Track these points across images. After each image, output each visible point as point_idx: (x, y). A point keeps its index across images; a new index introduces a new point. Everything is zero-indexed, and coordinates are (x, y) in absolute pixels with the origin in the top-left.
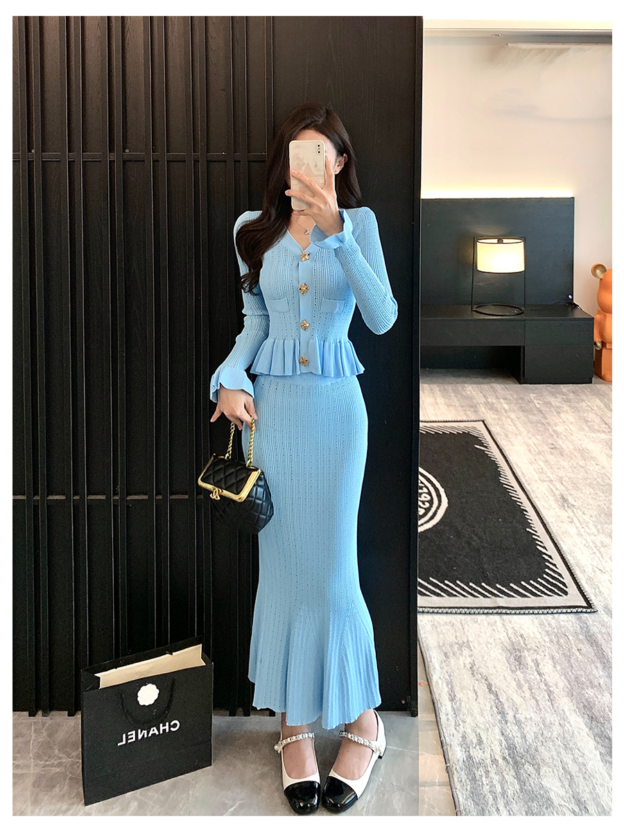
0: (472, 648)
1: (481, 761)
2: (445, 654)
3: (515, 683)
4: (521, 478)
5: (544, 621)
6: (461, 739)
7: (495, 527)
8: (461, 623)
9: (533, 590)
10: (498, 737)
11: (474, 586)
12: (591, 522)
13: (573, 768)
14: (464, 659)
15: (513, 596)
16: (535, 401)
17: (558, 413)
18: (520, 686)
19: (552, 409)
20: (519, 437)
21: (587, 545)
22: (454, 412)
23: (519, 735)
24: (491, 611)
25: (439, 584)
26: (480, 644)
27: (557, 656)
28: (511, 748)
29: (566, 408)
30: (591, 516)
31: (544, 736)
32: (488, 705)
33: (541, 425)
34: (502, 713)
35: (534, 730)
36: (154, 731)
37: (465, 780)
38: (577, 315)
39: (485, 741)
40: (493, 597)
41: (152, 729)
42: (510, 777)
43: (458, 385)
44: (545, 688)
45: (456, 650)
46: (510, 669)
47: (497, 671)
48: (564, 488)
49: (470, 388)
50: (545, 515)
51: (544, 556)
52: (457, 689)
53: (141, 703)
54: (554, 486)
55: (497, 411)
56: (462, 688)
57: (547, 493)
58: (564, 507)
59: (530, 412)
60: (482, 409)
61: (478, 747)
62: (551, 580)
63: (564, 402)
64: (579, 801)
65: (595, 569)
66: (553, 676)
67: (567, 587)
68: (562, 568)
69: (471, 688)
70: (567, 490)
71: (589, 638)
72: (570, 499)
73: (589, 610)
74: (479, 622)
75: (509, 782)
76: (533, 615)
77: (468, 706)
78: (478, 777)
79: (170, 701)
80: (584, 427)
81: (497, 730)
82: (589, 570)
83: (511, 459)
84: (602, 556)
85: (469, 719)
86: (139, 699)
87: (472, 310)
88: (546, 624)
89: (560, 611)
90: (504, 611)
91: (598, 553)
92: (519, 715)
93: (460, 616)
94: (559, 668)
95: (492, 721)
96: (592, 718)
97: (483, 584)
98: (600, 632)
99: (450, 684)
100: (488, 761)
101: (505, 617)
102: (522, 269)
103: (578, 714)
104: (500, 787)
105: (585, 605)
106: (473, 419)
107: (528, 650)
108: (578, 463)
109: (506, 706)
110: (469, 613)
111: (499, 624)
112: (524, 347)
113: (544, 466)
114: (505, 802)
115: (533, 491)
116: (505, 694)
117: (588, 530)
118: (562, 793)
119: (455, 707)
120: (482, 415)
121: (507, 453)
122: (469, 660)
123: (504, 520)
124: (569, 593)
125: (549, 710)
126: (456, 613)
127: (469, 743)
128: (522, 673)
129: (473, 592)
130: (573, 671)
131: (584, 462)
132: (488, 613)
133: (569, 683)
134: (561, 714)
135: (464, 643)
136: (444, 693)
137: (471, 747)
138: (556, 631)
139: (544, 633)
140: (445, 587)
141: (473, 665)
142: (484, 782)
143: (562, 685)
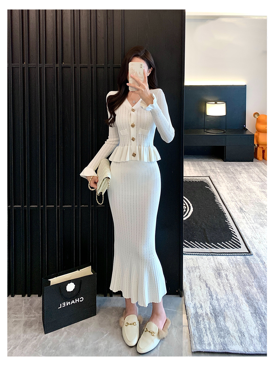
0: (200, 269)
1: (201, 314)
2: (189, 271)
3: (217, 283)
4: (224, 199)
5: (231, 258)
6: (193, 305)
7: (212, 219)
8: (196, 259)
9: (227, 246)
10: (209, 305)
11: (202, 244)
12: (252, 218)
13: (239, 319)
14: (197, 273)
15: (218, 248)
16: (231, 169)
17: (240, 174)
18: (219, 285)
19: (238, 172)
20: (224, 183)
21: (250, 227)
22: (197, 173)
23: (218, 305)
24: (209, 254)
25: (188, 242)
26: (203, 267)
27: (235, 273)
28: (214, 309)
29: (243, 171)
30: (252, 216)
31: (228, 305)
32: (206, 292)
33: (233, 178)
34: (211, 296)
35: (224, 303)
36: (73, 302)
37: (194, 323)
38: (247, 133)
39: (203, 307)
40: (210, 248)
41: (72, 301)
42: (213, 322)
43: (199, 162)
44: (230, 286)
45: (194, 269)
46: (216, 278)
47: (210, 278)
48: (241, 204)
49: (204, 163)
50: (233, 215)
51: (232, 232)
52: (193, 285)
53: (68, 291)
54: (237, 203)
55: (215, 172)
56: (195, 285)
57: (234, 206)
58: (241, 212)
59: (229, 173)
60: (209, 172)
61: (200, 308)
62: (234, 241)
63: (243, 169)
64: (241, 332)
65: (253, 237)
66: (233, 281)
67: (241, 245)
68: (239, 237)
69: (199, 285)
70: (243, 205)
71: (248, 266)
72: (244, 209)
73: (249, 254)
74: (204, 258)
75: (212, 324)
76: (226, 256)
77: (197, 292)
78: (199, 321)
79: (80, 290)
80: (251, 179)
81: (209, 303)
82: (250, 237)
83: (220, 192)
84: (256, 232)
85: (197, 298)
86: (67, 289)
87: (204, 131)
88: (231, 260)
89: (237, 254)
90: (214, 254)
91: (254, 231)
92: (218, 296)
93: (196, 256)
94: (236, 277)
95: (207, 299)
96: (248, 298)
97: (206, 243)
98: (254, 263)
99: (190, 283)
100: (204, 315)
101: (214, 257)
102: (225, 114)
103: (243, 296)
104: (208, 326)
105: (248, 252)
106: (205, 176)
107: (223, 270)
108: (247, 194)
109: (213, 293)
110: (200, 255)
111: (212, 259)
112: (225, 146)
113: (233, 195)
114: (210, 332)
115: (229, 205)
116: (212, 288)
117: (251, 222)
118: (234, 328)
119: (192, 293)
120: (209, 174)
121: (218, 190)
122: (199, 274)
123: (216, 217)
124: (241, 247)
125: (231, 295)
126: (194, 255)
127: (197, 307)
128: (220, 279)
129: (202, 246)
130: (242, 279)
131: (250, 194)
132: (207, 255)
133: (239, 284)
134: (236, 297)
135: (197, 267)
136: (188, 287)
137: (197, 309)
138: (235, 262)
139: (230, 263)
140: (190, 244)
141: (200, 276)
142: (202, 323)
143: (236, 284)
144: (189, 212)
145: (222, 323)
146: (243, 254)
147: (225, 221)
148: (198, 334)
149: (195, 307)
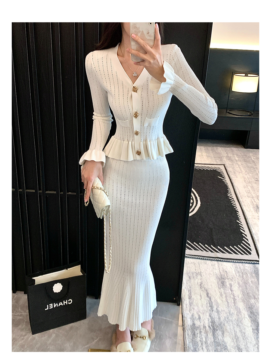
0: (202, 275)
1: (199, 326)
2: (190, 277)
3: (219, 294)
4: (238, 194)
5: (238, 266)
6: (191, 316)
7: (222, 218)
8: (199, 263)
9: (235, 251)
10: (208, 317)
11: (207, 246)
13: (239, 334)
14: (198, 280)
15: (225, 253)
16: (252, 157)
18: (221, 295)
20: (241, 173)
22: (210, 160)
23: (217, 317)
24: (213, 259)
25: (191, 244)
26: (206, 274)
27: (241, 283)
28: (213, 322)
31: (229, 319)
32: (206, 302)
33: (253, 169)
34: (211, 307)
35: (225, 316)
37: (190, 335)
39: (202, 318)
40: (215, 252)
41: (60, 303)
42: (210, 335)
43: (214, 147)
44: (233, 297)
45: (195, 276)
46: (218, 287)
47: (212, 287)
48: (258, 202)
49: (220, 149)
51: (243, 234)
52: (192, 293)
53: (55, 292)
54: (254, 200)
55: (232, 160)
56: (195, 294)
57: (250, 203)
58: (257, 211)
59: (249, 162)
60: (225, 159)
61: (198, 320)
62: (244, 246)
64: (239, 348)
66: (238, 292)
67: (251, 251)
68: (250, 242)
69: (199, 294)
71: (257, 276)
74: (207, 263)
75: (209, 337)
76: (233, 263)
77: (196, 302)
78: (196, 334)
79: (68, 291)
81: (208, 314)
83: (235, 184)
85: (196, 308)
87: (226, 112)
88: (238, 267)
89: (246, 262)
90: (220, 259)
92: (219, 308)
94: (241, 288)
95: (206, 309)
96: (252, 313)
97: (212, 246)
99: (190, 291)
100: (202, 327)
101: (220, 262)
103: (246, 310)
104: (205, 339)
106: (219, 164)
107: (228, 279)
109: (213, 304)
111: (216, 265)
112: (250, 131)
113: (250, 189)
114: (206, 345)
115: (243, 202)
116: (214, 298)
118: (232, 344)
119: (191, 302)
120: (224, 162)
121: (233, 181)
122: (200, 281)
123: (227, 215)
124: (252, 253)
125: (233, 307)
126: (197, 258)
127: (194, 318)
128: (223, 289)
129: (206, 249)
130: (247, 291)
133: (244, 296)
134: (238, 310)
135: (199, 273)
136: (186, 296)
137: (195, 320)
138: (242, 271)
139: (237, 272)
140: (193, 246)
141: (201, 284)
142: (198, 336)
143: (240, 296)
144: (195, 207)
145: (220, 337)
146: (253, 262)
147: (237, 221)
148: (193, 347)
149: (192, 318)
